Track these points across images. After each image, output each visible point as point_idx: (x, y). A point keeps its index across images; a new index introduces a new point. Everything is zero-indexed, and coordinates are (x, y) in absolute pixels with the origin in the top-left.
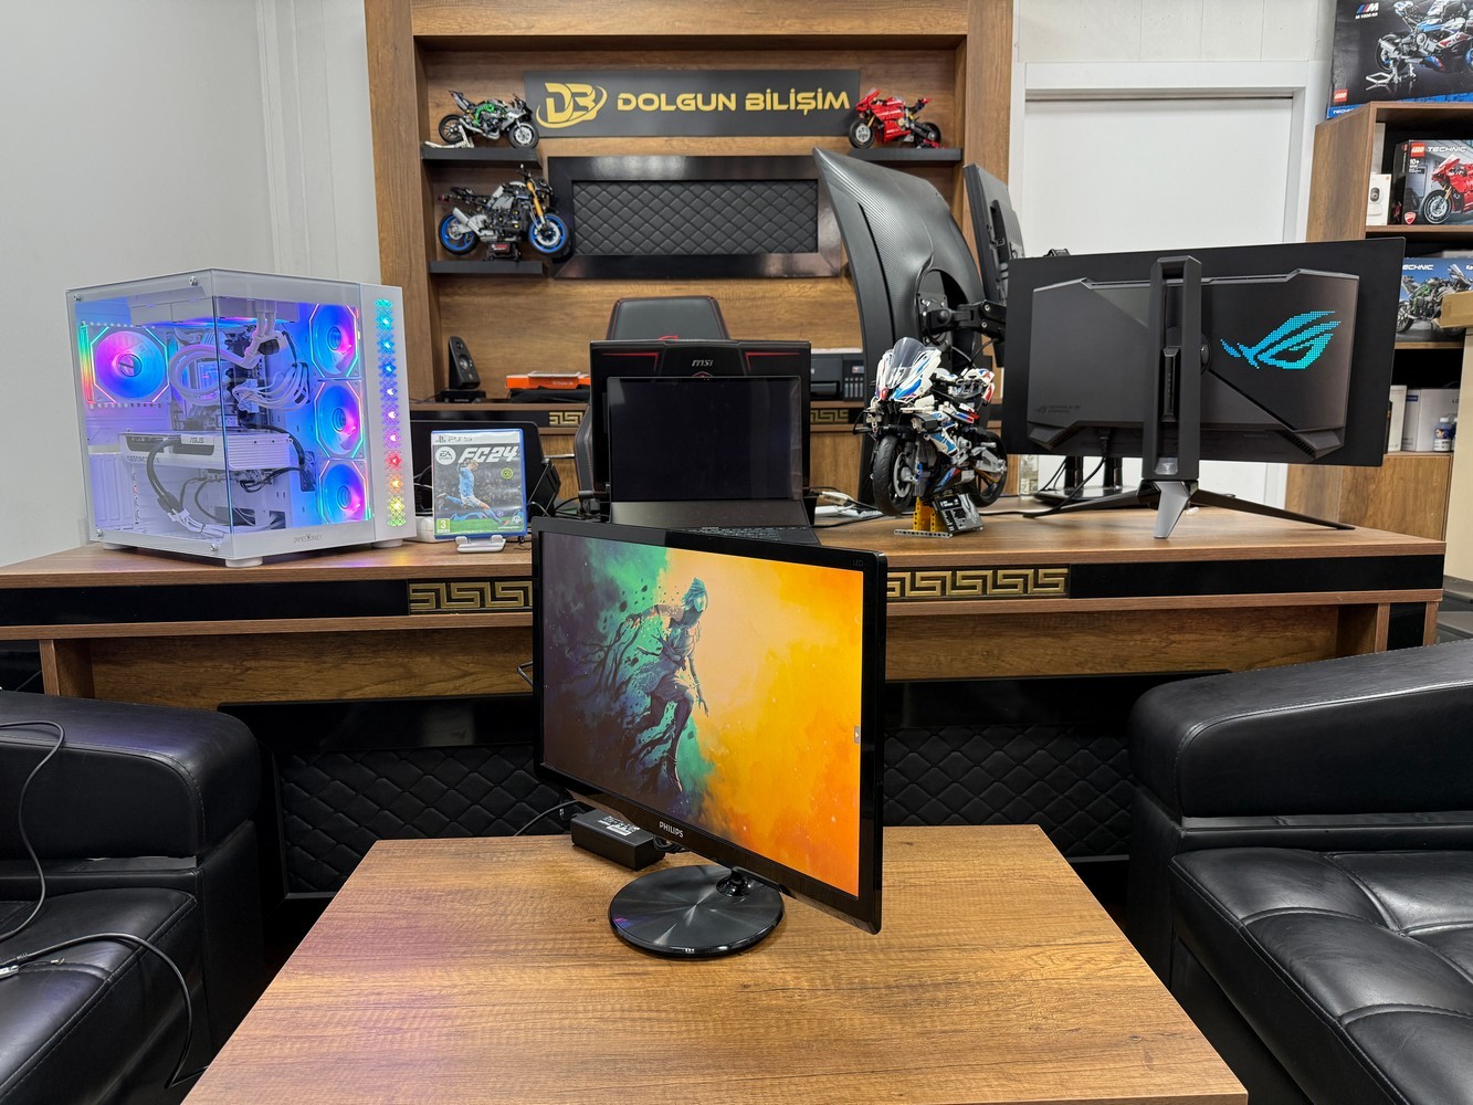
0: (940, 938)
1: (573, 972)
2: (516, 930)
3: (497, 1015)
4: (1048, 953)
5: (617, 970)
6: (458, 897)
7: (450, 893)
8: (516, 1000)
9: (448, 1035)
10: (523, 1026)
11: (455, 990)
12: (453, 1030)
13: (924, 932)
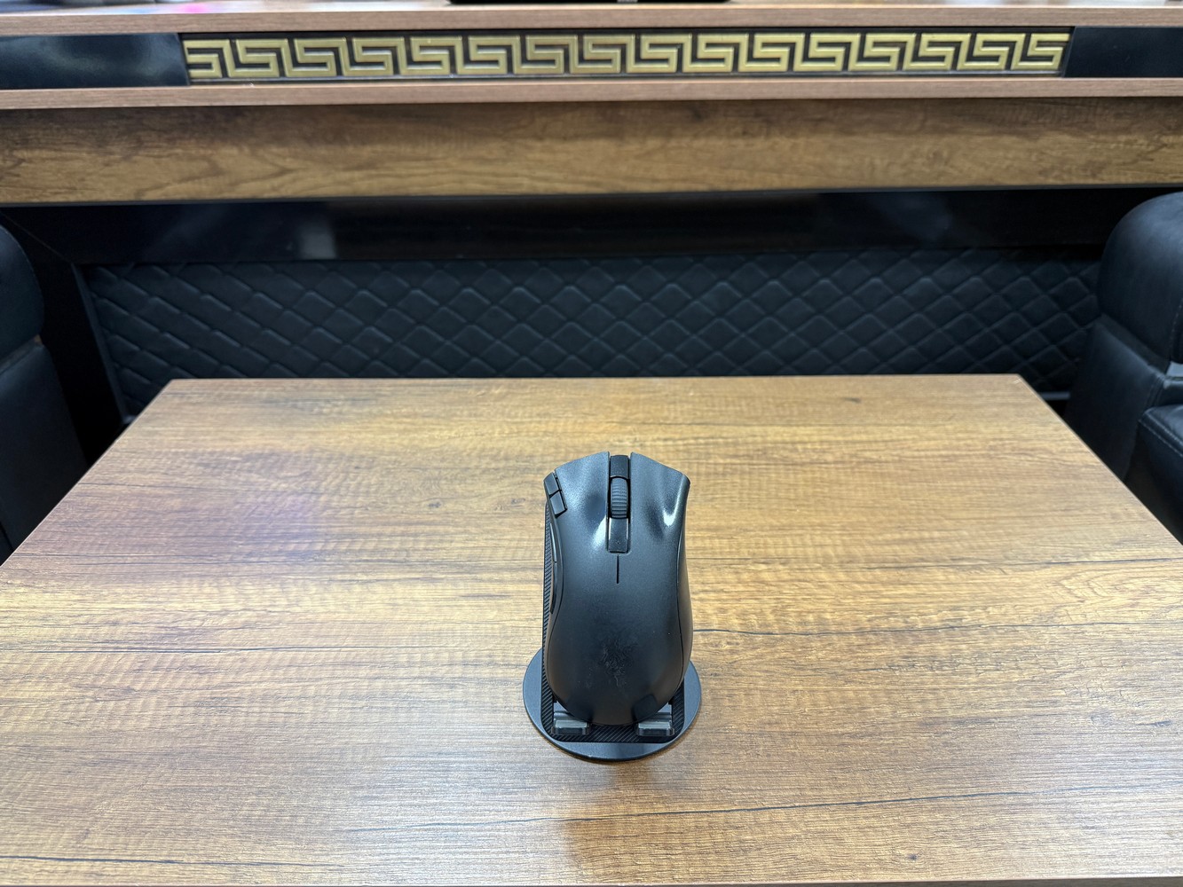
0: (922, 546)
1: (400, 590)
2: (328, 518)
3: (277, 667)
4: (1084, 577)
5: (463, 589)
6: (258, 464)
7: (248, 458)
8: (309, 641)
9: (199, 704)
10: (312, 690)
11: (225, 620)
12: (207, 694)
13: (897, 536)
